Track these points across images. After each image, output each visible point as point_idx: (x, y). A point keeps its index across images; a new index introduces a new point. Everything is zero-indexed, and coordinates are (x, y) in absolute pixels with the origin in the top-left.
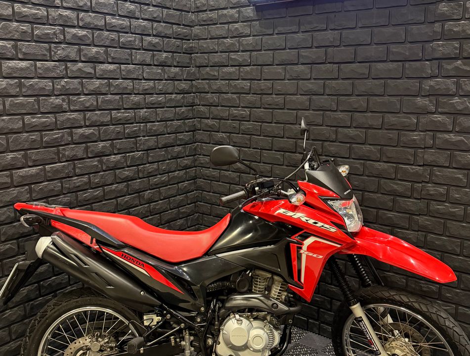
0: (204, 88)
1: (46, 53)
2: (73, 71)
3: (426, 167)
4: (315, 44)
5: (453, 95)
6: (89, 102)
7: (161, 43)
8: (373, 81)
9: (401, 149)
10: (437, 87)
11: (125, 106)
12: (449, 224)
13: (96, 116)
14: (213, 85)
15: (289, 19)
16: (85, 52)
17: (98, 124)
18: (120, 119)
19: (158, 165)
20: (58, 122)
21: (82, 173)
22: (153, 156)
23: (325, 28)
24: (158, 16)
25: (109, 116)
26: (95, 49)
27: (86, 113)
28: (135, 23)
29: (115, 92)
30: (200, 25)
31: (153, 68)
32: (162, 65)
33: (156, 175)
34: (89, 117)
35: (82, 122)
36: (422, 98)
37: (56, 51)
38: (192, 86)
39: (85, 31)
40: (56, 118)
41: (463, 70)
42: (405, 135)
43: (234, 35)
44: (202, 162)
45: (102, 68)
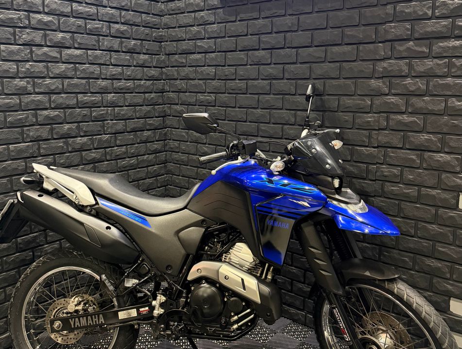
0: (173, 75)
1: (10, 36)
2: (38, 54)
3: (380, 149)
4: (275, 30)
5: (406, 77)
6: (54, 85)
7: (130, 31)
8: (329, 64)
9: (356, 131)
10: (390, 69)
11: (91, 90)
12: (404, 205)
13: (61, 99)
14: (181, 72)
15: (250, 6)
16: (51, 37)
17: (63, 106)
18: (87, 103)
19: (127, 149)
20: (22, 104)
21: (47, 154)
22: (121, 139)
23: (284, 14)
24: (127, 4)
25: (75, 100)
26: (61, 35)
27: (52, 95)
28: (102, 10)
29: (82, 76)
30: (170, 15)
31: (121, 55)
32: (131, 52)
33: (125, 158)
34: (54, 100)
35: (47, 104)
36: (376, 79)
37: (21, 35)
38: (162, 73)
39: (50, 17)
40: (20, 100)
41: (415, 51)
42: (360, 117)
43: (201, 23)
44: (172, 146)
45: (68, 52)
